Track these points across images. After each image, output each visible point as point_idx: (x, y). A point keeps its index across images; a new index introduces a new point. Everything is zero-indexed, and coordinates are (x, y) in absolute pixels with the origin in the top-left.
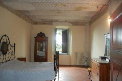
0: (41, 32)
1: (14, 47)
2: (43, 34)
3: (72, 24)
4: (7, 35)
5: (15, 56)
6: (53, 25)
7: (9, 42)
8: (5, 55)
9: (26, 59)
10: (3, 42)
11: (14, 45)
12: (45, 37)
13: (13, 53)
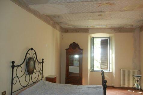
0: (74, 43)
1: (41, 64)
2: (77, 45)
3: (115, 31)
4: (34, 49)
5: (43, 75)
6: (88, 32)
7: (36, 58)
8: (31, 76)
9: (56, 79)
10: (29, 57)
11: (42, 61)
12: (80, 49)
13: (41, 71)
